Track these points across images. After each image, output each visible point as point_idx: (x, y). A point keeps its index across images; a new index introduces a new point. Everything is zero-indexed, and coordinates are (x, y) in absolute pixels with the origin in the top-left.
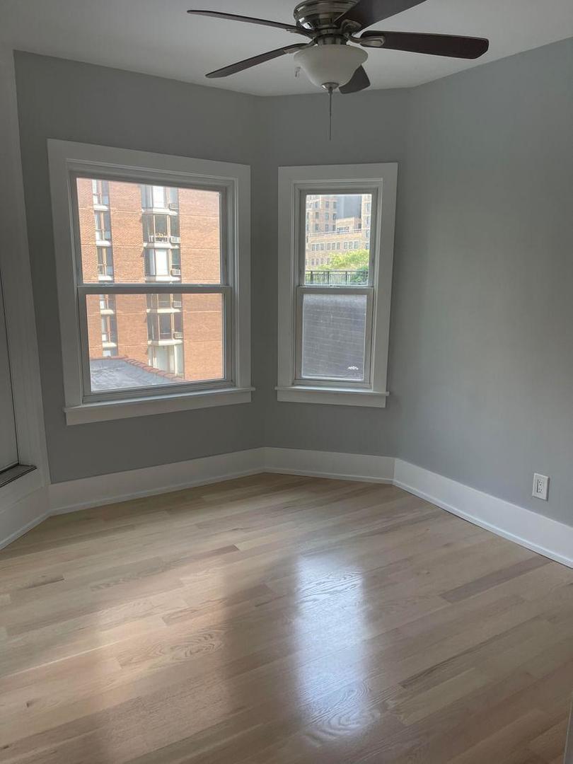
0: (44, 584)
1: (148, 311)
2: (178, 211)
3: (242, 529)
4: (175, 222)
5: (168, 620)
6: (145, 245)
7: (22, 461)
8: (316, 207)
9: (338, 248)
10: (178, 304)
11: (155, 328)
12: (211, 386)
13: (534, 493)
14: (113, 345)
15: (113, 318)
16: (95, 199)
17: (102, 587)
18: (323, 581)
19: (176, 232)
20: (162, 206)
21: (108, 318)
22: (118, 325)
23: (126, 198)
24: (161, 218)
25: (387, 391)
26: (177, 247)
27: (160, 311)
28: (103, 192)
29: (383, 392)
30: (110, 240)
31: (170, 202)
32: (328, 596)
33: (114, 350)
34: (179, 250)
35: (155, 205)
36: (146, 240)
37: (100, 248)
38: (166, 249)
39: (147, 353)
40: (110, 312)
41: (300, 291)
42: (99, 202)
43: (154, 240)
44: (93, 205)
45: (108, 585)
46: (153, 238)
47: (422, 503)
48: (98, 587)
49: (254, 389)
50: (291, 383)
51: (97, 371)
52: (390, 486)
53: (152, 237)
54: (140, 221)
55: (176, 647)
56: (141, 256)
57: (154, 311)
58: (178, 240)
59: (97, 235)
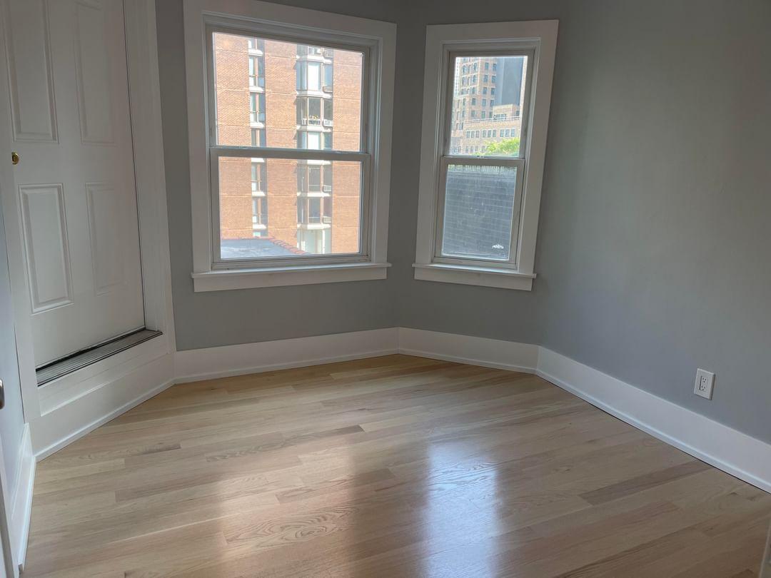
0: (160, 451)
1: (298, 194)
2: (331, 93)
3: (368, 410)
4: (329, 104)
5: (282, 497)
6: (298, 127)
7: (149, 326)
8: (473, 93)
9: (494, 135)
10: (328, 189)
11: (304, 212)
12: (345, 260)
13: (696, 391)
14: (263, 227)
15: (264, 200)
16: (251, 81)
17: (218, 458)
18: (450, 470)
19: (329, 115)
20: (317, 88)
21: (259, 200)
22: (269, 208)
23: (282, 80)
24: (315, 101)
25: (534, 272)
26: (329, 130)
27: (311, 194)
28: (259, 74)
29: (531, 274)
30: (263, 122)
31: (323, 85)
32: (454, 486)
33: (264, 232)
34: (331, 133)
35: (310, 88)
36: (299, 121)
37: (254, 130)
38: (319, 132)
39: (296, 236)
40: (261, 194)
41: (445, 160)
42: (255, 84)
43: (307, 123)
44: (248, 87)
45: (224, 457)
46: (307, 121)
47: (566, 395)
48: (213, 458)
49: (390, 265)
50: (429, 260)
51: (245, 251)
52: (532, 376)
53: (305, 119)
54: (294, 104)
55: (286, 526)
56: (294, 139)
57: (304, 195)
58: (331, 124)
59: (252, 116)
